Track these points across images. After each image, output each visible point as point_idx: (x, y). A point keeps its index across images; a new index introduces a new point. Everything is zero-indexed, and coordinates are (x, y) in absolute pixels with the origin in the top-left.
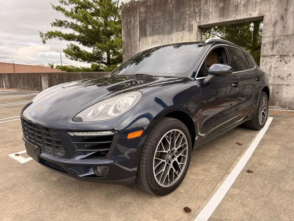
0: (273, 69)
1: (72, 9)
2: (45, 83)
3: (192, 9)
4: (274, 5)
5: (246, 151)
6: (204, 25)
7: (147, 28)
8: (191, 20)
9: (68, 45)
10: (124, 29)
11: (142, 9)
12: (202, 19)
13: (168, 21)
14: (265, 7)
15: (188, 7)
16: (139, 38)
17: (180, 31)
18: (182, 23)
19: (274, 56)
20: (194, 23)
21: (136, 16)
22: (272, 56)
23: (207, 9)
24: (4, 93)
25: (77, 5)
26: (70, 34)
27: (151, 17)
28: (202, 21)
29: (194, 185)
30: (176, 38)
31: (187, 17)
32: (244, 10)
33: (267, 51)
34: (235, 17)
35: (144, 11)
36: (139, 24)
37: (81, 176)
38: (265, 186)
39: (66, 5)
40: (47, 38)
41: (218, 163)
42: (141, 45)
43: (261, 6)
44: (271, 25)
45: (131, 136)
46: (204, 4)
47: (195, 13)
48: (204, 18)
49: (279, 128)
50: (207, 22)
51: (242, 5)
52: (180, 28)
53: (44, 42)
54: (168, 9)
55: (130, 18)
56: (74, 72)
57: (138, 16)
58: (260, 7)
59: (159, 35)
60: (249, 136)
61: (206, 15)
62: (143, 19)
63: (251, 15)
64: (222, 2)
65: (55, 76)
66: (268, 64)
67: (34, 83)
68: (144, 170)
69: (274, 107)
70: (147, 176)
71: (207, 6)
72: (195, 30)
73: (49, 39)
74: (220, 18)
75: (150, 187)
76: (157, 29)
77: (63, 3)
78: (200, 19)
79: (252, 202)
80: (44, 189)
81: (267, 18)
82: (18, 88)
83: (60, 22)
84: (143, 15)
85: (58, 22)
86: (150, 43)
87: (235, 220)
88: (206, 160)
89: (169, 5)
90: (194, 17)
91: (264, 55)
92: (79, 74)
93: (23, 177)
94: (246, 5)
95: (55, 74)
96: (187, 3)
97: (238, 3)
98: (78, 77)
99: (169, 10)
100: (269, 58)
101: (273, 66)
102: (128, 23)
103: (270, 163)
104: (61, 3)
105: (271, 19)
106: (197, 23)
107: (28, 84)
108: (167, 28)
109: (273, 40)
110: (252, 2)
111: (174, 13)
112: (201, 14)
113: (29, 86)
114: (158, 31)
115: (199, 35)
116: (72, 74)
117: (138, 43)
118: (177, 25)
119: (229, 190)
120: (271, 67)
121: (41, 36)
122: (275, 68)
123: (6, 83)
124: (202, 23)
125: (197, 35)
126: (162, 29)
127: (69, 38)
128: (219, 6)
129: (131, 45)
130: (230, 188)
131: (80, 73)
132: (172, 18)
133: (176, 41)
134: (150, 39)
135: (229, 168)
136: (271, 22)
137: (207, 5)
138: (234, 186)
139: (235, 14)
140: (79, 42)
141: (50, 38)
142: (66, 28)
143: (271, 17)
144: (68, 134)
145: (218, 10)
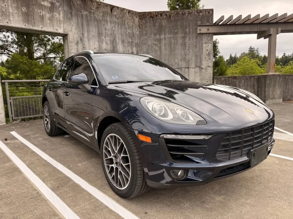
4: (74, 27)
14: (67, 26)
23: (5, 8)
32: (50, 24)
34: (42, 28)
44: (75, 44)
48: (3, 17)
50: (7, 23)
51: (47, 18)
58: (63, 25)
61: (6, 15)
63: (57, 30)
64: (25, 6)
81: (71, 37)
94: (51, 20)
97: (43, 14)
105: (74, 38)
110: (56, 19)
136: (74, 41)
145: (20, 14)
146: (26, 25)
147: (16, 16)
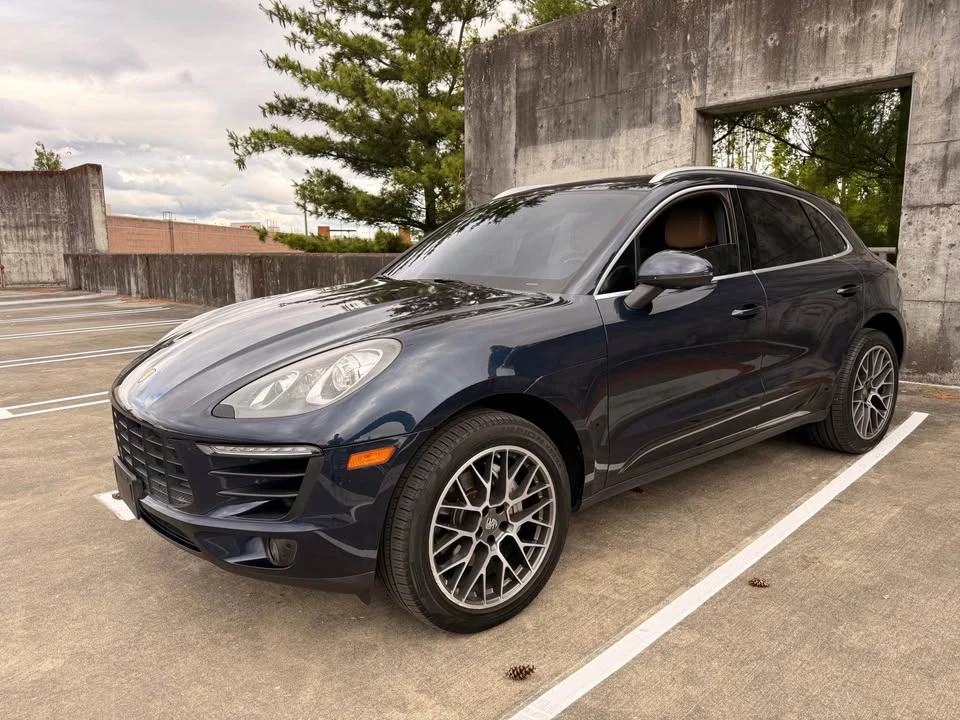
0: (943, 252)
1: (323, 60)
2: (242, 286)
3: (679, 56)
4: (948, 36)
5: (779, 520)
6: (717, 107)
7: (540, 118)
8: (675, 91)
9: (308, 172)
10: (470, 122)
11: (526, 60)
12: (710, 88)
13: (603, 96)
14: (917, 43)
15: (666, 50)
16: (516, 151)
17: (640, 126)
18: (648, 102)
19: (948, 206)
20: (683, 100)
21: (508, 82)
22: (939, 205)
23: (727, 55)
24: (130, 312)
25: (338, 49)
26: (316, 138)
27: (550, 82)
28: (709, 92)
29: (570, 610)
30: (627, 149)
31: (664, 82)
32: (845, 57)
33: (923, 189)
34: (816, 79)
35: (531, 64)
36: (517, 107)
37: (232, 561)
38: (785, 629)
39: (306, 51)
40: (250, 149)
41: (673, 551)
42: (519, 172)
43: (904, 42)
44: (938, 104)
45: (357, 461)
46: (716, 39)
47: (689, 67)
48: (718, 82)
49: (931, 451)
50: (725, 95)
51: (839, 41)
52: (641, 117)
53: (241, 163)
54: (604, 57)
55: (490, 88)
56: (326, 254)
57: (514, 82)
58: (899, 44)
59: (578, 140)
60: (814, 472)
61: (724, 75)
62: (528, 89)
63: (869, 70)
64: (776, 30)
65: (272, 265)
66: (929, 233)
67: (214, 283)
68: (401, 556)
69: (947, 377)
70: (408, 574)
71: (727, 46)
72: (689, 123)
73: (254, 154)
74: (769, 84)
75: (419, 604)
76: (569, 122)
77: (298, 44)
78: (704, 86)
79: (719, 673)
80: (162, 593)
81: (925, 83)
82: (170, 298)
83: (286, 102)
84: (528, 78)
85: (282, 102)
86: (548, 163)
87: (643, 717)
88: (641, 539)
89: (608, 44)
90: (686, 81)
91: (912, 201)
92: (339, 261)
93: (117, 557)
94: (853, 40)
95: (273, 257)
96: (664, 36)
97: (827, 32)
98: (337, 268)
99: (608, 58)
100: (931, 213)
101: (944, 239)
102: (482, 105)
103: (838, 563)
104: (292, 43)
105: (938, 82)
106: (695, 100)
107: (196, 289)
108: (601, 115)
109: (943, 153)
110: (875, 29)
111: (622, 69)
112: (709, 70)
113: (198, 294)
114: (572, 126)
115: (702, 137)
116: (319, 260)
117: (511, 165)
118: (633, 107)
119: (666, 634)
120: (937, 243)
121: (231, 144)
122: (952, 245)
123: (137, 284)
124: (710, 100)
125: (695, 139)
126: (584, 119)
127: (314, 147)
128: (765, 42)
129: (491, 172)
130: (673, 629)
131: (341, 256)
132: (617, 84)
133: (627, 156)
134: (547, 152)
135: (699, 570)
136: (938, 93)
137: (726, 40)
138: (688, 623)
139: (818, 69)
140: (341, 162)
141: (258, 150)
142: (305, 118)
143: (938, 75)
144: (197, 448)
145: (760, 58)
146: (769, 87)
147: (748, 68)
